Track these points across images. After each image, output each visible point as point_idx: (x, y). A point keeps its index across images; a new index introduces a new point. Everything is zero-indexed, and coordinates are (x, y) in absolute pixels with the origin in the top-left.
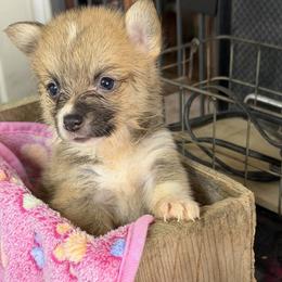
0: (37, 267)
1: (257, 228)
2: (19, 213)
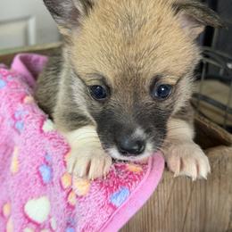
0: (42, 182)
2: (38, 132)
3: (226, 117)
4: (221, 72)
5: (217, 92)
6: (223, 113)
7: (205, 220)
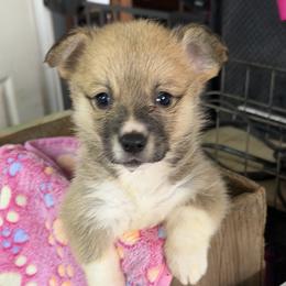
1: (267, 218)
3: (246, 164)
4: (234, 117)
5: (234, 139)
6: (243, 160)
7: (238, 263)
